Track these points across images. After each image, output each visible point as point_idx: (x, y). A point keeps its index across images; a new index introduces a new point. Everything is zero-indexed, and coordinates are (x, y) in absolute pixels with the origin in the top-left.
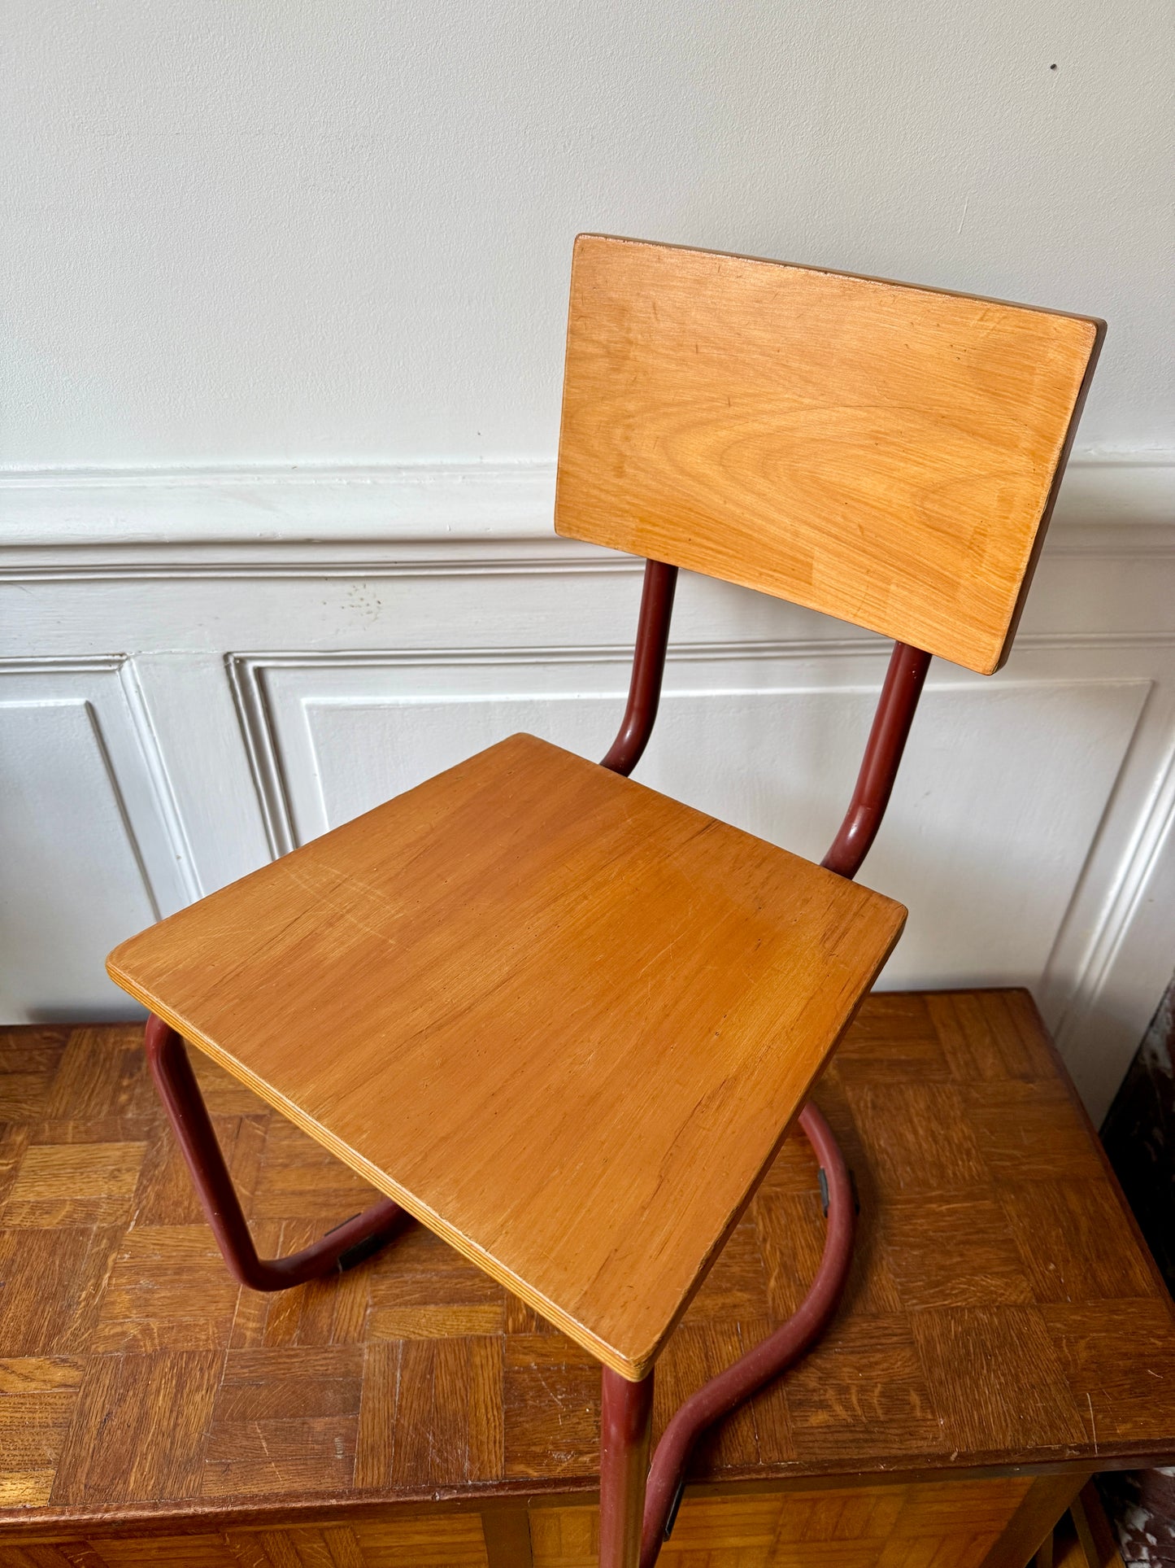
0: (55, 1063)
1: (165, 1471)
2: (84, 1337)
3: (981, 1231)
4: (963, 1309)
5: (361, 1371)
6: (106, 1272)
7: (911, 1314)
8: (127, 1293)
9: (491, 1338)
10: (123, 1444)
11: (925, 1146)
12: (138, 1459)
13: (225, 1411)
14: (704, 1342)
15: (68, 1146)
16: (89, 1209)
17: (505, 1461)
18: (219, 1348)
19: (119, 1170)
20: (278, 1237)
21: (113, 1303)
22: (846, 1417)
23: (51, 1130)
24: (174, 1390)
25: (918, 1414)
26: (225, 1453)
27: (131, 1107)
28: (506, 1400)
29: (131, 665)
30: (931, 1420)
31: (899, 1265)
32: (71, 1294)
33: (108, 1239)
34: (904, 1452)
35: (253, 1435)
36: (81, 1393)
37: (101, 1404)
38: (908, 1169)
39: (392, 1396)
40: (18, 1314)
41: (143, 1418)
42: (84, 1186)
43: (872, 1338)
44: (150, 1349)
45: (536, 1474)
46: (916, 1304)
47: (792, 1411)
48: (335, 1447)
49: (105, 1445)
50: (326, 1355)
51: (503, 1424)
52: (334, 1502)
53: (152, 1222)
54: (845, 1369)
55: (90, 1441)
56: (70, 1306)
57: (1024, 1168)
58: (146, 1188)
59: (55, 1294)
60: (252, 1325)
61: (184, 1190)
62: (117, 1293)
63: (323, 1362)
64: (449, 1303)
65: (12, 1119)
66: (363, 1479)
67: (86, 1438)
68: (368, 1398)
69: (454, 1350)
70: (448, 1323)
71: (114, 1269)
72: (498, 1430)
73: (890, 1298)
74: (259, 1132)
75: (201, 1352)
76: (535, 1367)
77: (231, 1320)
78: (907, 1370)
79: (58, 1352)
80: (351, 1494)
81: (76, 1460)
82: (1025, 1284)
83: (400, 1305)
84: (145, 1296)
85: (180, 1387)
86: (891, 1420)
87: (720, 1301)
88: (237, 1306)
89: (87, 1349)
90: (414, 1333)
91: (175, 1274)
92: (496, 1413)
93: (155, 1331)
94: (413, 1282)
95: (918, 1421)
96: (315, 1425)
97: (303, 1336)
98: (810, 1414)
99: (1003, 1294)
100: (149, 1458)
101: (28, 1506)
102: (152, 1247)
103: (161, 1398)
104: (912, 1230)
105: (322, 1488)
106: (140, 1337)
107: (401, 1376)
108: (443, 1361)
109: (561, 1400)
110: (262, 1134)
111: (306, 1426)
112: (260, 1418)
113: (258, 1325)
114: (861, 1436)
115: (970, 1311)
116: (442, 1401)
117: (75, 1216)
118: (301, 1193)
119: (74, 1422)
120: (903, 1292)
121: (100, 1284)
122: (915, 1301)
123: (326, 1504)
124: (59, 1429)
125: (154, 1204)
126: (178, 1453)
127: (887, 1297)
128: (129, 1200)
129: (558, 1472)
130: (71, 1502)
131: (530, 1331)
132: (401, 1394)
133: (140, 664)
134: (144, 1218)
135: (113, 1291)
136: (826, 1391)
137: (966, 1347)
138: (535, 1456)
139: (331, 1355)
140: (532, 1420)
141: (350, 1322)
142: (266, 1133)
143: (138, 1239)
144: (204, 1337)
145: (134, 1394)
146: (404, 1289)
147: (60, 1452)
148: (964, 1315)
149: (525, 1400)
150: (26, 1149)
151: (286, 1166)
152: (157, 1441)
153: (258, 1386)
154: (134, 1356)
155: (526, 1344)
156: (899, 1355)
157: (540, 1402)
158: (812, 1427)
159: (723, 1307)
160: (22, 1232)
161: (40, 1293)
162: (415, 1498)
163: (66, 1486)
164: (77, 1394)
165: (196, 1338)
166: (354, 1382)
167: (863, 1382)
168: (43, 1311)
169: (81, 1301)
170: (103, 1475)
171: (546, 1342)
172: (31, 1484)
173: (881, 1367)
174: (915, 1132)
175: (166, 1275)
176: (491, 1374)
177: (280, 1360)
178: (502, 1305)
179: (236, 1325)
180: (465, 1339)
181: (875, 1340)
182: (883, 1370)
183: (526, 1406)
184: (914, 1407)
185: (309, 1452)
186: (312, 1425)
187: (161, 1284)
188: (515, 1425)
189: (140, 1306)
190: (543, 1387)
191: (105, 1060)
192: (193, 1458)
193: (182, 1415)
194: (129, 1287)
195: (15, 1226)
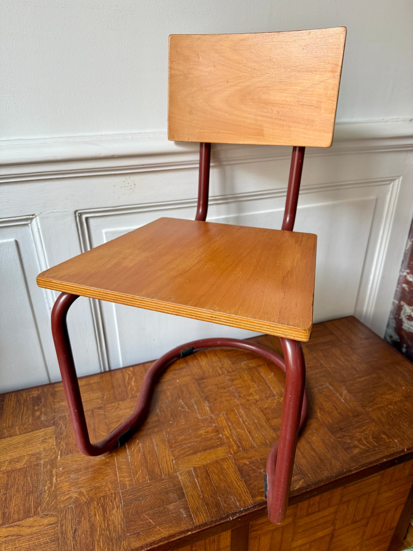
1: (111, 544)
2: (52, 504)
3: (377, 383)
4: (383, 406)
5: (180, 483)
6: (53, 477)
7: (369, 412)
8: (66, 482)
9: (227, 458)
10: (87, 539)
11: (346, 363)
12: (96, 543)
13: (128, 513)
15: (18, 436)
16: (37, 456)
17: (252, 497)
18: (116, 491)
19: (45, 439)
21: (61, 488)
22: (365, 448)
23: (8, 432)
24: (102, 512)
25: (388, 441)
26: (135, 529)
27: (42, 416)
28: (243, 477)
29: (36, 220)
30: (392, 441)
31: (357, 399)
32: (40, 489)
33: (50, 465)
34: (389, 453)
35: (144, 519)
36: (59, 526)
37: (70, 527)
38: (345, 371)
39: (197, 488)
40: (17, 503)
41: (93, 528)
42: (31, 449)
44: (85, 500)
47: (346, 451)
48: (181, 513)
49: (78, 542)
50: (163, 481)
51: (245, 485)
52: (190, 533)
53: (68, 454)
54: (356, 434)
55: (71, 543)
56: (41, 494)
57: (380, 363)
58: (60, 443)
59: (32, 491)
60: (126, 479)
62: (62, 483)
63: (164, 484)
64: (205, 451)
66: (198, 521)
67: (68, 542)
68: (188, 492)
69: (214, 466)
70: (208, 457)
71: (57, 475)
72: (244, 488)
75: (109, 495)
76: (248, 463)
77: (117, 480)
78: (377, 429)
79: (42, 512)
80: (196, 528)
82: (398, 395)
83: (186, 456)
84: (75, 481)
85: (105, 510)
86: (380, 445)
88: (118, 474)
89: (56, 508)
90: (196, 464)
91: (86, 470)
92: (240, 482)
93: (85, 492)
94: (188, 447)
95: (388, 443)
96: (170, 507)
97: (150, 477)
98: (353, 450)
99: (394, 399)
100: (101, 541)
102: (71, 463)
103: (97, 517)
104: (356, 388)
105: (183, 529)
106: (78, 497)
107: (198, 480)
108: (212, 471)
109: (263, 471)
110: (103, 413)
111: (166, 509)
112: (145, 512)
113: (130, 479)
114: (373, 452)
115: (386, 406)
116: (218, 484)
117: (31, 460)
119: (60, 537)
120: (363, 406)
121: (53, 482)
122: (368, 408)
123: (187, 535)
124: (54, 542)
125: (66, 447)
126: (114, 535)
127: (359, 409)
128: (54, 448)
131: (240, 452)
132: (200, 486)
133: (41, 219)
134: (63, 453)
135: (59, 483)
136: (354, 442)
137: (391, 417)
139: (165, 481)
140: (256, 481)
141: (168, 468)
142: (105, 412)
143: (64, 462)
144: (107, 489)
145: (84, 519)
146: (185, 450)
148: (385, 408)
149: (250, 475)
152: (102, 533)
153: (139, 500)
154: (79, 504)
155: (241, 456)
156: (371, 425)
157: (256, 474)
158: (355, 454)
160: (8, 472)
161: (25, 493)
162: (223, 522)
164: (57, 526)
165: (104, 490)
166: (179, 488)
167: (365, 436)
168: (29, 499)
169: (46, 491)
171: (248, 453)
174: (342, 361)
175: (82, 471)
176: (233, 470)
177: (144, 488)
178: (225, 446)
179: (120, 481)
180: (217, 461)
181: (361, 423)
182: (369, 431)
183: (251, 477)
184: (385, 439)
185: (171, 518)
186: (168, 508)
187: (80, 475)
188: (250, 484)
189: (74, 485)
190: (254, 469)
191: (24, 402)
192: (121, 535)
193: (110, 520)
194: (66, 480)
195: (3, 470)
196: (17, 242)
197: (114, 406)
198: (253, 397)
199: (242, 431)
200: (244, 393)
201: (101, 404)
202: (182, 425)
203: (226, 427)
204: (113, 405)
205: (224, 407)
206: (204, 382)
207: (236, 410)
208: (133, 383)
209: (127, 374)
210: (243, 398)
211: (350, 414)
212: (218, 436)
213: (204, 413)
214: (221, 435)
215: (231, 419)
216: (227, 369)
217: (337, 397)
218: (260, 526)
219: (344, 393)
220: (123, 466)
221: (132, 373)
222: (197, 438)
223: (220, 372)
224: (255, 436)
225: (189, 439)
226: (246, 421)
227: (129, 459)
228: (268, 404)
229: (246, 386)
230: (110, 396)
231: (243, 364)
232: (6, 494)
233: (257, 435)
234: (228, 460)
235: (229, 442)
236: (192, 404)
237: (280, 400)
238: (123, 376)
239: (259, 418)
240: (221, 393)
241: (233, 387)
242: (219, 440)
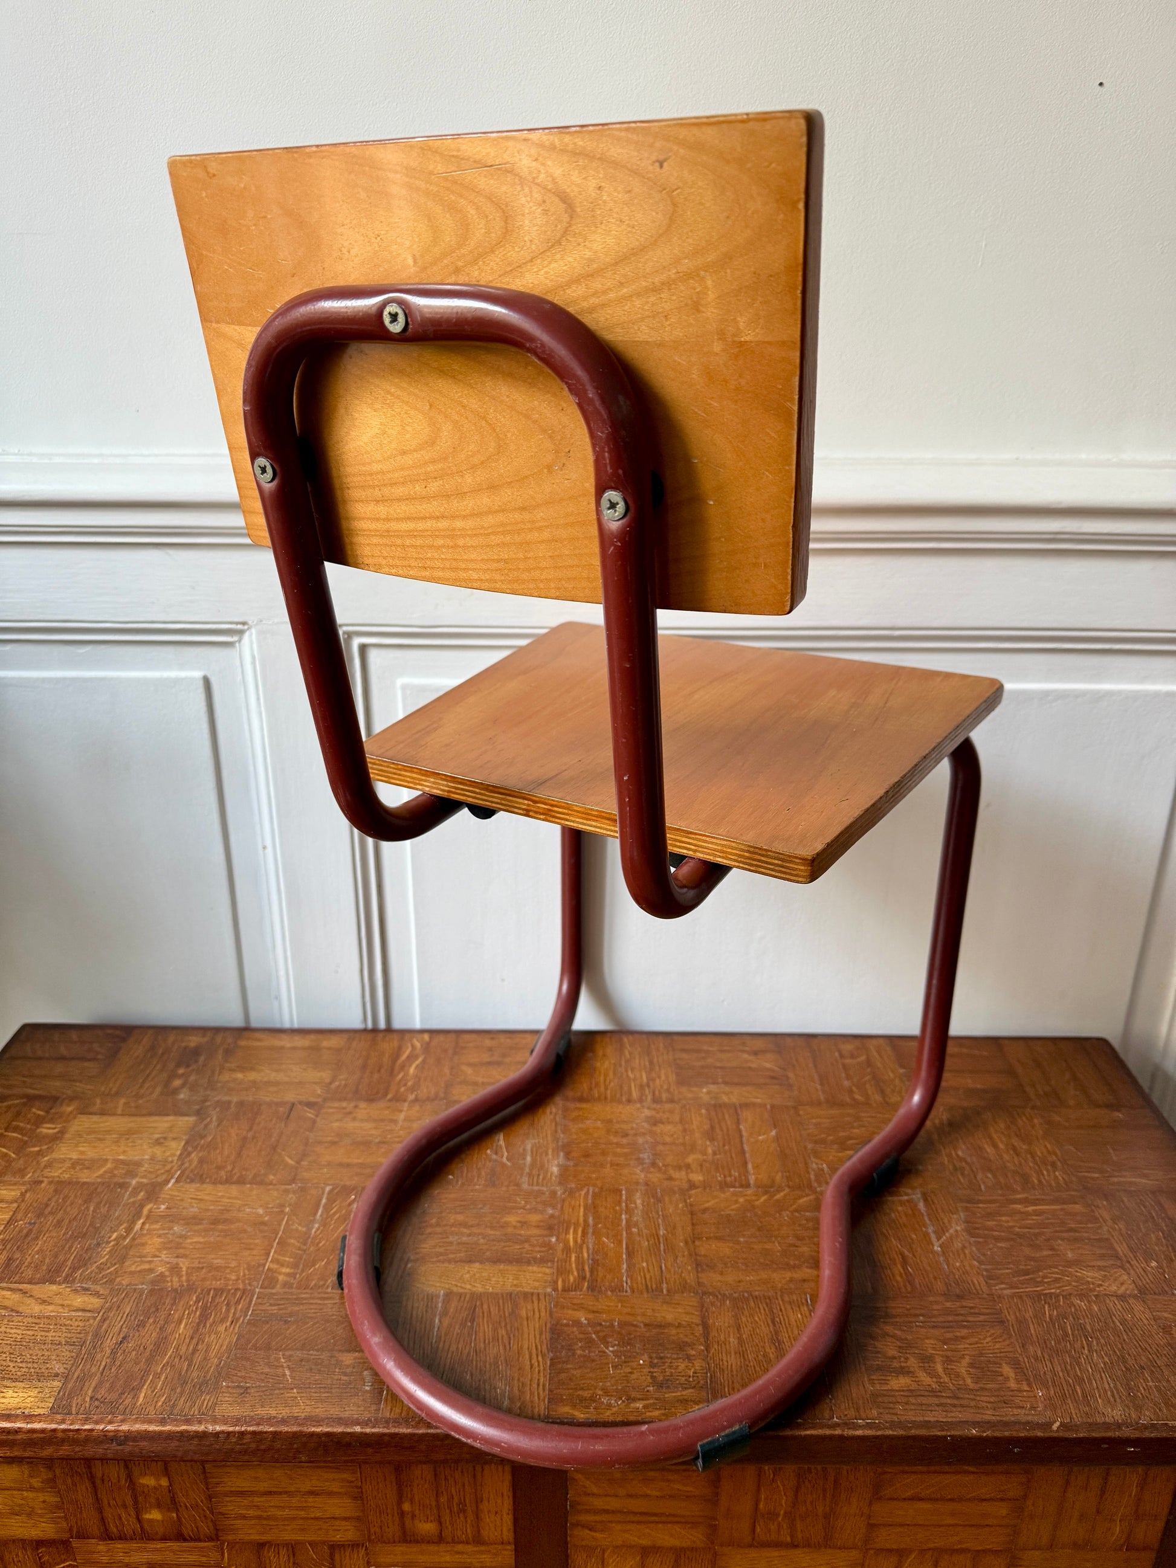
0: (114, 1054)
1: (178, 1390)
2: (109, 1271)
3: (1071, 1230)
4: (1057, 1296)
6: (139, 1218)
7: (999, 1297)
8: (159, 1236)
9: (538, 1294)
10: (136, 1364)
11: (1006, 1157)
12: (151, 1377)
13: (249, 1341)
14: (771, 1310)
15: (116, 1117)
16: (131, 1168)
17: (549, 1402)
18: (249, 1288)
19: (165, 1138)
20: (320, 1200)
21: (143, 1244)
22: (930, 1382)
23: (101, 1103)
24: (197, 1320)
25: (1012, 1384)
26: (244, 1377)
27: (184, 1090)
28: (552, 1349)
29: (251, 634)
30: (1027, 1391)
31: (984, 1255)
32: (102, 1235)
33: (147, 1192)
34: (998, 1418)
35: (276, 1363)
36: (99, 1318)
37: (117, 1328)
38: (989, 1175)
39: (428, 1338)
40: (45, 1248)
41: (160, 1345)
42: (127, 1149)
43: (957, 1315)
44: (176, 1285)
45: (582, 1416)
46: (1005, 1289)
47: (869, 1375)
48: (363, 1380)
49: (118, 1363)
51: (548, 1369)
52: (358, 1429)
53: (192, 1181)
54: (927, 1341)
55: (103, 1358)
56: (98, 1244)
57: (1116, 1180)
58: (189, 1154)
59: (85, 1234)
60: (285, 1270)
61: (228, 1157)
62: (149, 1237)
64: (495, 1263)
65: (63, 1093)
66: (392, 1410)
67: (98, 1357)
69: (498, 1302)
70: (494, 1279)
71: (148, 1217)
72: (542, 1374)
73: (976, 1282)
74: (310, 1115)
75: (229, 1290)
76: (586, 1322)
77: (264, 1265)
78: (997, 1346)
79: (81, 1281)
80: (377, 1422)
81: (85, 1375)
82: (1125, 1277)
83: (443, 1261)
84: (177, 1240)
85: (204, 1317)
86: (982, 1389)
87: (788, 1275)
88: (272, 1254)
89: (112, 1281)
90: (457, 1286)
91: (211, 1224)
92: (540, 1358)
93: (184, 1269)
94: (459, 1244)
95: (1012, 1391)
96: (344, 1359)
98: (890, 1378)
99: (1101, 1285)
100: (163, 1378)
101: (26, 1412)
102: (190, 1201)
104: (996, 1225)
105: (346, 1415)
106: (167, 1273)
107: (440, 1321)
108: (485, 1311)
109: (612, 1352)
110: (313, 1116)
111: (333, 1359)
112: (285, 1349)
113: (292, 1271)
114: (949, 1401)
115: (1064, 1297)
116: (482, 1345)
117: (116, 1172)
118: (348, 1165)
119: (88, 1342)
120: (990, 1277)
121: (133, 1228)
122: (1003, 1286)
123: (349, 1430)
124: (73, 1347)
125: (196, 1167)
126: (195, 1374)
127: (972, 1281)
128: (172, 1162)
129: (608, 1415)
130: (74, 1412)
131: (581, 1291)
132: (439, 1337)
133: (258, 634)
134: (184, 1178)
135: (145, 1235)
136: (907, 1359)
137: (1063, 1329)
138: (582, 1400)
140: (580, 1367)
142: (317, 1116)
143: (176, 1194)
144: (233, 1278)
145: (154, 1322)
146: (448, 1248)
147: (69, 1367)
148: (1059, 1301)
149: (574, 1350)
150: (75, 1118)
151: (334, 1143)
152: (174, 1363)
153: (286, 1322)
154: (159, 1289)
155: (575, 1301)
156: (988, 1331)
157: (589, 1352)
158: (892, 1390)
159: (791, 1280)
160: (60, 1183)
161: (71, 1232)
163: (70, 1397)
164: (95, 1318)
165: (226, 1278)
167: (949, 1354)
168: (71, 1247)
169: (110, 1242)
170: (111, 1389)
171: (597, 1300)
172: (34, 1393)
173: (968, 1341)
174: (995, 1146)
175: (201, 1224)
176: (537, 1326)
177: (312, 1301)
178: (552, 1267)
179: (269, 1269)
180: (511, 1294)
181: (961, 1318)
182: (970, 1344)
183: (574, 1354)
184: (1007, 1379)
185: (335, 1382)
186: (340, 1358)
187: (195, 1231)
188: (562, 1371)
189: (171, 1248)
190: (593, 1340)
191: (163, 1054)
192: (210, 1379)
193: (203, 1342)
194: (161, 1232)
195: (54, 1177)
196: (207, 683)
197: (344, 1108)
198: (687, 1174)
199: (612, 1245)
200: (669, 1160)
201: (319, 1096)
202: (472, 1191)
203: (576, 1225)
204: (344, 1104)
205: (597, 1179)
206: (580, 1109)
207: (624, 1192)
208: (412, 1070)
209: (409, 1045)
210: (660, 1170)
211: (939, 1286)
212: (546, 1239)
213: (541, 1177)
214: (554, 1240)
215: (601, 1209)
216: (657, 1093)
217: (926, 1235)
218: (598, 1518)
219: (952, 1231)
220: (292, 1241)
221: (422, 1046)
222: (492, 1228)
223: (635, 1094)
224: (637, 1266)
225: (472, 1226)
226: (636, 1225)
227: (314, 1230)
228: (717, 1200)
229: (684, 1144)
230: (346, 1085)
231: (705, 1090)
232: (34, 1223)
233: (644, 1264)
234: (539, 1299)
235: (567, 1259)
236: (524, 1150)
237: (757, 1200)
238: (400, 1048)
239: (674, 1228)
240: (611, 1144)
241: (648, 1138)
242: (543, 1249)
